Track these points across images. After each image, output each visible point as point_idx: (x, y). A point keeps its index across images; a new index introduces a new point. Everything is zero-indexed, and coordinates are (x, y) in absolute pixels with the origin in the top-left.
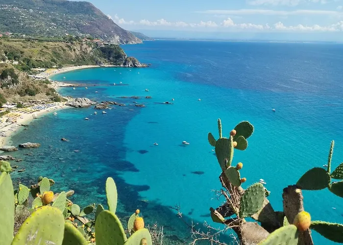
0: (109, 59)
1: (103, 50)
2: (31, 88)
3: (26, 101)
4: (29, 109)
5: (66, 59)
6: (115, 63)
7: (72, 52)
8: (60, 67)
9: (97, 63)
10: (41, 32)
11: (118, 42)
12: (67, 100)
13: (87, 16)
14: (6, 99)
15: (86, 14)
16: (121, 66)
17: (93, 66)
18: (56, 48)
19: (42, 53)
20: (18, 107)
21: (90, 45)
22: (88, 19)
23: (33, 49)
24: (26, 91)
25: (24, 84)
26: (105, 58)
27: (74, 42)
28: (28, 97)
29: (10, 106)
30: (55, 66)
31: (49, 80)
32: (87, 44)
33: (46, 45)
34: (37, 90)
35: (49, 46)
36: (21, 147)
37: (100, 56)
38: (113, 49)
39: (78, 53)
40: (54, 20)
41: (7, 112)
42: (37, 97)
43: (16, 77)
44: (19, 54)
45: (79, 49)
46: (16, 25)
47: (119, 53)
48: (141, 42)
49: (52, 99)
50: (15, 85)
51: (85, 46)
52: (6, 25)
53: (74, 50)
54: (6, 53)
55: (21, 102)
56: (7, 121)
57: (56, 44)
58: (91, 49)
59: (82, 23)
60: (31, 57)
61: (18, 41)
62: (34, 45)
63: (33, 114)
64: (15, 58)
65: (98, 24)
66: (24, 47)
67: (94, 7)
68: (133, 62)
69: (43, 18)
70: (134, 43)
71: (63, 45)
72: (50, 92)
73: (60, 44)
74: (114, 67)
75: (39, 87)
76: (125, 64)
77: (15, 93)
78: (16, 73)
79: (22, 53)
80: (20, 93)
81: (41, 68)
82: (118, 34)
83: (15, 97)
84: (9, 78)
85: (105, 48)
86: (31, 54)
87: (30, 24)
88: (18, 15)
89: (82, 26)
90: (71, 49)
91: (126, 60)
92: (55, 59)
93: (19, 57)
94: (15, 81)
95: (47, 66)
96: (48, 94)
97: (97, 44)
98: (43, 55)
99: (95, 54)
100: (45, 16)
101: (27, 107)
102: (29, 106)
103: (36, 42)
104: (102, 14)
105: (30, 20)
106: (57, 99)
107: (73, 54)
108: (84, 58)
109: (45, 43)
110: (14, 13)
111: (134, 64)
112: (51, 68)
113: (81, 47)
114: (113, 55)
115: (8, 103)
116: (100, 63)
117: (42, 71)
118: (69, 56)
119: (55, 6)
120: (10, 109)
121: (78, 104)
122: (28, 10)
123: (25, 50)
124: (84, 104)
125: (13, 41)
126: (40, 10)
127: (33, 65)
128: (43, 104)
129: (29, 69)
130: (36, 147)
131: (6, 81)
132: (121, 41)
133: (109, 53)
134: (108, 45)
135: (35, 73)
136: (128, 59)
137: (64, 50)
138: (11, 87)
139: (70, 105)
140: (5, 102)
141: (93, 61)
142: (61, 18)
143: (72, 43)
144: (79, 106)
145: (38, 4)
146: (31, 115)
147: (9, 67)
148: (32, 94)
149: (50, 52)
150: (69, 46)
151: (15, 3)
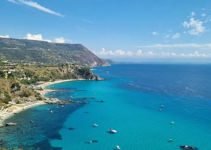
0: (83, 76)
1: (80, 71)
2: (27, 93)
3: (22, 100)
4: (23, 104)
5: (58, 76)
6: (86, 78)
7: (62, 72)
8: (54, 80)
9: (75, 78)
10: (53, 61)
11: (96, 65)
12: (46, 100)
13: (79, 51)
14: (12, 99)
15: (79, 50)
16: (89, 79)
17: (73, 80)
18: (53, 70)
19: (45, 73)
20: (17, 103)
21: (72, 68)
22: (80, 53)
23: (40, 71)
24: (24, 95)
25: (23, 91)
26: (81, 75)
27: (64, 67)
28: (24, 98)
29: (13, 103)
30: (51, 80)
31: (43, 88)
32: (71, 68)
33: (48, 69)
34: (30, 94)
35: (49, 69)
36: (7, 125)
37: (78, 74)
38: (85, 70)
39: (65, 72)
40: (60, 55)
41: (10, 106)
42: (29, 98)
43: (20, 87)
44: (32, 74)
45: (66, 71)
46: (40, 57)
47: (88, 72)
48: (109, 65)
49: (37, 99)
50: (18, 91)
51: (69, 69)
52: (35, 58)
53: (63, 71)
54: (25, 73)
55: (20, 101)
56: (7, 111)
57: (54, 68)
58: (73, 70)
59: (76, 55)
60: (38, 76)
61: (33, 67)
62: (41, 69)
63: (23, 107)
64: (30, 76)
65: (85, 56)
66: (36, 70)
67: (83, 47)
68: (96, 77)
69: (55, 53)
70: (105, 65)
71: (57, 68)
72: (37, 95)
73: (56, 68)
74: (86, 80)
75: (31, 92)
76: (91, 78)
77: (18, 96)
78: (20, 85)
79: (34, 73)
80: (21, 96)
81: (42, 81)
82: (96, 61)
83: (18, 98)
84: (16, 88)
85: (81, 70)
86: (39, 74)
87: (48, 57)
88: (41, 52)
89: (76, 57)
90: (61, 71)
91: (92, 76)
92: (52, 76)
93: (32, 76)
94: (19, 89)
95: (46, 80)
96: (36, 96)
97: (76, 68)
98: (46, 74)
99: (75, 73)
100: (56, 52)
101: (22, 103)
102: (23, 103)
103: (43, 67)
104: (88, 50)
105: (47, 54)
106: (40, 99)
107: (62, 73)
108: (68, 75)
109: (47, 68)
110: (39, 51)
111: (96, 79)
112: (48, 81)
113: (67, 69)
114: (85, 73)
115: (12, 101)
116: (77, 78)
117: (43, 83)
118: (60, 74)
119: (63, 46)
120: (13, 105)
121: (51, 101)
122: (47, 49)
123: (36, 72)
124: (54, 102)
125: (30, 67)
126: (54, 49)
127: (38, 80)
128: (32, 101)
129: (36, 82)
130: (15, 125)
131: (14, 89)
132: (98, 65)
133: (83, 72)
134: (83, 68)
135: (38, 84)
136: (93, 76)
137: (57, 71)
138: (16, 92)
139: (46, 102)
140: (11, 101)
141: (74, 77)
142: (65, 53)
143: (62, 67)
144: (51, 103)
145: (54, 46)
146: (22, 107)
147: (17, 82)
148: (27, 96)
149: (50, 72)
150: (60, 69)
151: (41, 46)
